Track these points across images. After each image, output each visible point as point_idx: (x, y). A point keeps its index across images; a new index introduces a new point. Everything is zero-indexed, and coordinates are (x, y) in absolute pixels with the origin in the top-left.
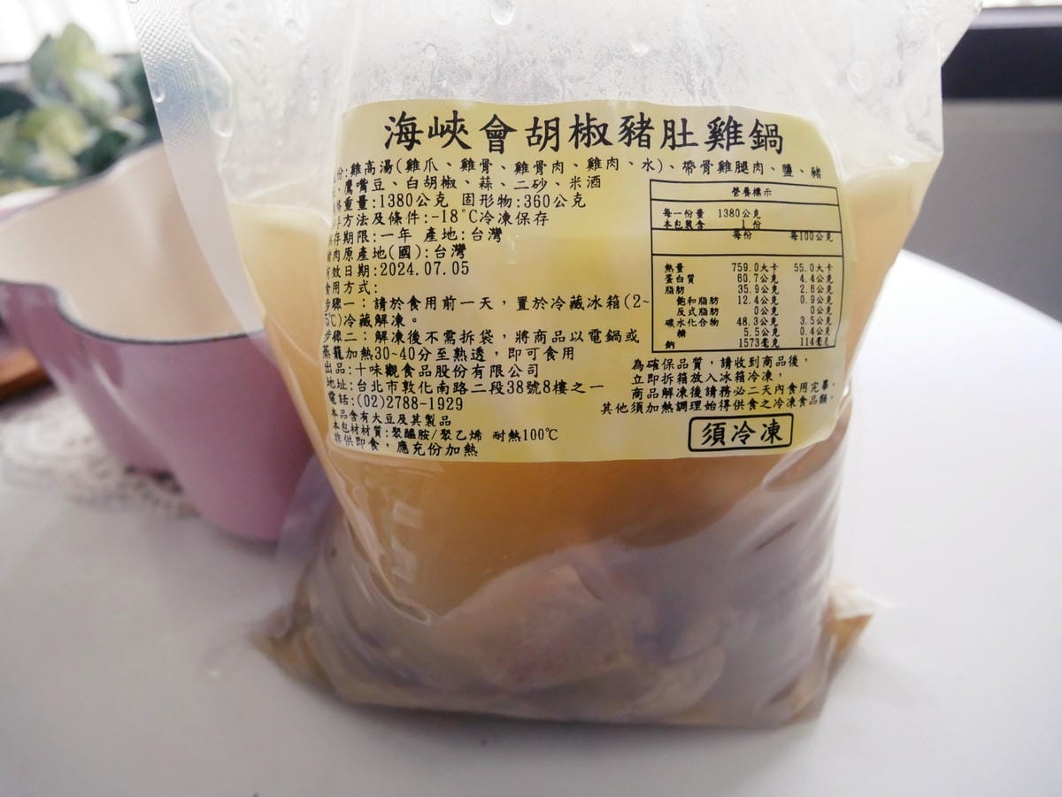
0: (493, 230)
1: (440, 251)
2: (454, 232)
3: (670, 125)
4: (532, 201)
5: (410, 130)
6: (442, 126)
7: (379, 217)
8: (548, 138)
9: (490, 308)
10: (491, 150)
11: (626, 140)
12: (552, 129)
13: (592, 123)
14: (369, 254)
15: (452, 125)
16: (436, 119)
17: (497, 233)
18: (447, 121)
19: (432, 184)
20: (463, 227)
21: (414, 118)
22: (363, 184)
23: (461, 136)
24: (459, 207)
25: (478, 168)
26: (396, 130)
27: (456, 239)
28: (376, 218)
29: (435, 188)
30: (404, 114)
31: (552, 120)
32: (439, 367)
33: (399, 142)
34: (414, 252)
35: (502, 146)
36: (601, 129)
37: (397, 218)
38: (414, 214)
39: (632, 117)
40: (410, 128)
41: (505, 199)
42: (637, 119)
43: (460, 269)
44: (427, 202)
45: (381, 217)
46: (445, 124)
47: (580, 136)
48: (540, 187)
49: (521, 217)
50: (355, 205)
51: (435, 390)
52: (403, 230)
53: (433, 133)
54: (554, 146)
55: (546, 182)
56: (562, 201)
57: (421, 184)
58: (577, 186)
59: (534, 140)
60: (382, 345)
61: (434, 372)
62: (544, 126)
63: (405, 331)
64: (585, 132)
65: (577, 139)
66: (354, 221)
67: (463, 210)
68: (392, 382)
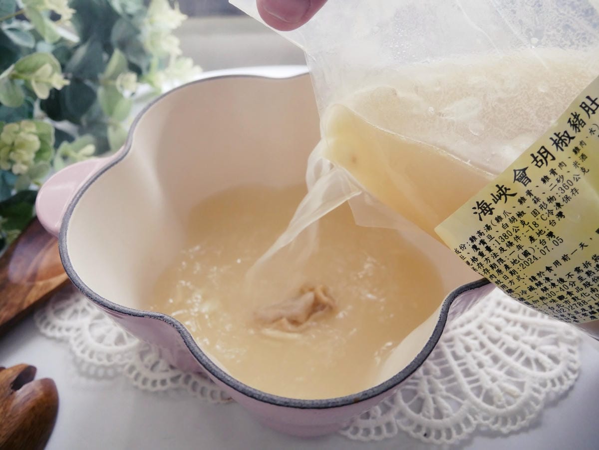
0: (557, 215)
1: (542, 242)
2: (542, 230)
3: (584, 105)
4: (563, 188)
5: (486, 206)
6: (497, 195)
7: (502, 249)
8: (545, 158)
9: (586, 246)
10: (525, 185)
11: (577, 130)
12: (544, 152)
13: (560, 136)
14: (510, 265)
15: (500, 192)
16: (492, 194)
17: (560, 215)
18: (497, 192)
19: (514, 220)
20: (544, 225)
21: (483, 201)
22: (483, 242)
23: (508, 192)
24: (534, 219)
25: (527, 197)
26: (480, 211)
27: (545, 232)
28: (501, 250)
29: (517, 221)
30: (477, 203)
31: (541, 149)
32: (584, 284)
33: (485, 214)
34: (530, 251)
35: (528, 179)
36: (566, 135)
37: (510, 244)
38: (517, 237)
39: (570, 119)
40: (485, 206)
41: (551, 198)
42: (572, 117)
43: (558, 241)
44: (519, 228)
45: (503, 249)
46: (498, 194)
47: (560, 145)
48: (561, 180)
49: (565, 199)
50: (486, 253)
51: (590, 293)
52: (517, 246)
53: (496, 200)
54: (552, 158)
55: (562, 176)
56: (578, 177)
57: (509, 224)
58: (579, 166)
59: (540, 164)
60: (548, 292)
61: (583, 287)
62: (538, 154)
63: (555, 281)
64: (560, 141)
65: (560, 147)
66: (491, 259)
67: (537, 219)
68: (565, 301)
